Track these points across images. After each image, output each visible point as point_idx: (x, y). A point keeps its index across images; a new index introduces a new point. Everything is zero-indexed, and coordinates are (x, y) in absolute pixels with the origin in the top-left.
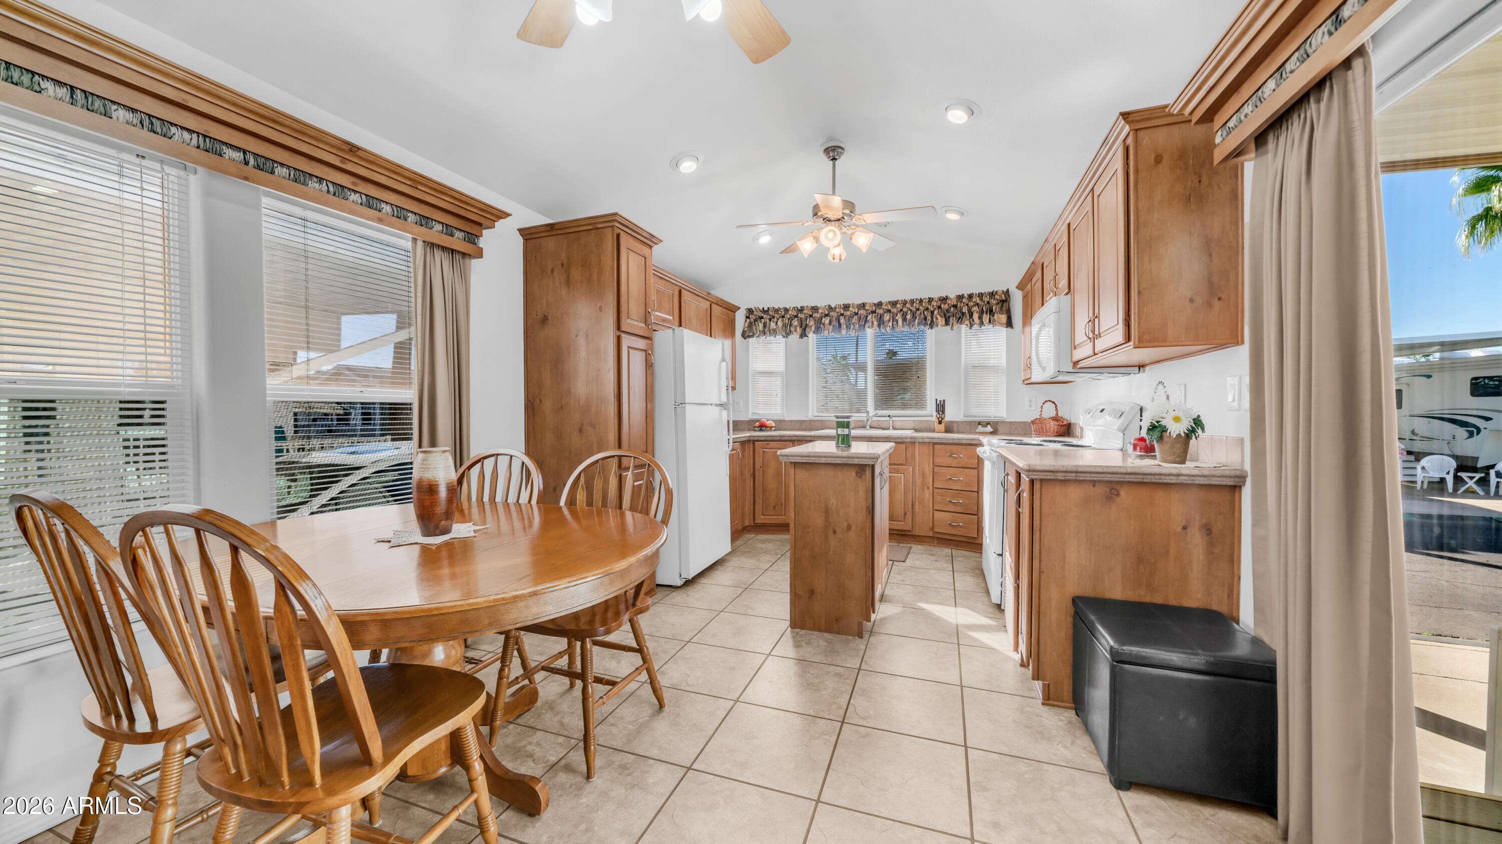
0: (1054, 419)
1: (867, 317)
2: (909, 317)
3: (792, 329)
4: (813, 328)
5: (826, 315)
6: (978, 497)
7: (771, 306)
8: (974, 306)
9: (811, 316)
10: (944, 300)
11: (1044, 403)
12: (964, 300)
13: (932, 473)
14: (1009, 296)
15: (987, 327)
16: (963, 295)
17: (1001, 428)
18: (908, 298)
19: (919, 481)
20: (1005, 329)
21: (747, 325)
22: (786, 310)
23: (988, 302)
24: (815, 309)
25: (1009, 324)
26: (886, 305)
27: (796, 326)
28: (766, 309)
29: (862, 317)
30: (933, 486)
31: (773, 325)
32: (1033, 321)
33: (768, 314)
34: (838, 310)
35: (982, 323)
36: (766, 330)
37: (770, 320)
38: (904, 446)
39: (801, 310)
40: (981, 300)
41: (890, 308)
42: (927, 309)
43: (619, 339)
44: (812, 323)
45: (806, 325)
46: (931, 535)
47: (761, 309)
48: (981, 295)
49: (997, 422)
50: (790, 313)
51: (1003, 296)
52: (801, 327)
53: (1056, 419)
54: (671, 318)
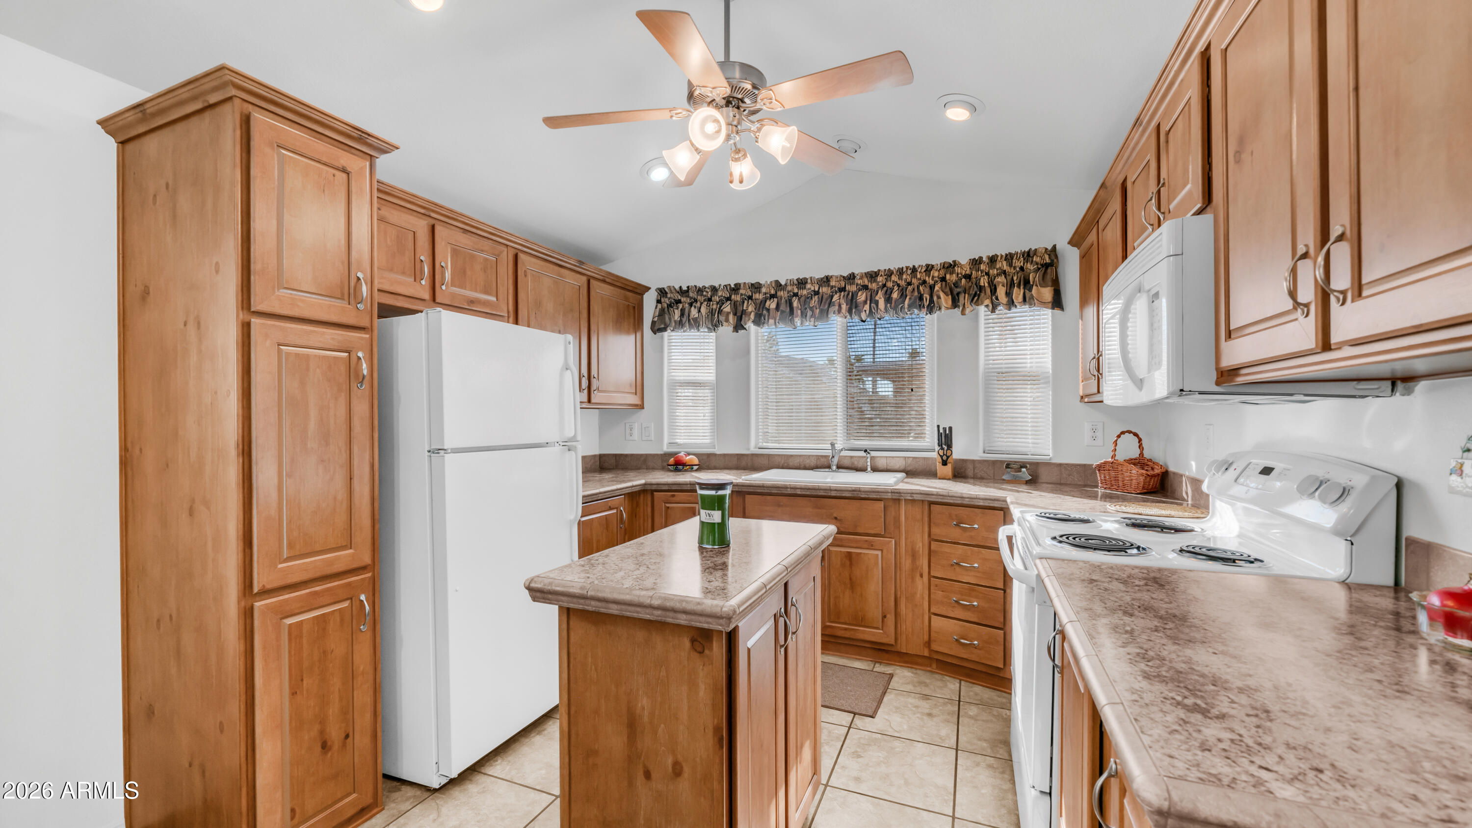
0: (1133, 462)
1: (832, 297)
2: (895, 295)
3: (722, 318)
4: (752, 316)
5: (773, 296)
6: (1005, 597)
7: (692, 284)
8: (998, 275)
9: (750, 298)
10: (950, 267)
11: (1119, 436)
12: (982, 267)
13: (927, 552)
14: (1056, 257)
15: (1021, 311)
16: (981, 258)
17: (1044, 475)
18: (894, 266)
19: (906, 564)
20: (1049, 312)
21: (657, 314)
22: (714, 289)
23: (1022, 269)
24: (756, 287)
25: (1057, 303)
26: (861, 278)
27: (728, 313)
28: (685, 288)
29: (825, 297)
30: (929, 573)
31: (694, 312)
32: (1107, 290)
33: (688, 296)
34: (789, 288)
35: (1011, 304)
36: (684, 319)
37: (691, 305)
38: (881, 505)
39: (736, 288)
40: (1011, 265)
41: (866, 282)
42: (924, 282)
43: (246, 329)
44: (751, 308)
45: (744, 312)
46: (926, 653)
47: (677, 287)
48: (1009, 258)
49: (1038, 463)
50: (720, 293)
51: (1047, 257)
52: (735, 314)
53: (1140, 462)
54: (494, 299)
